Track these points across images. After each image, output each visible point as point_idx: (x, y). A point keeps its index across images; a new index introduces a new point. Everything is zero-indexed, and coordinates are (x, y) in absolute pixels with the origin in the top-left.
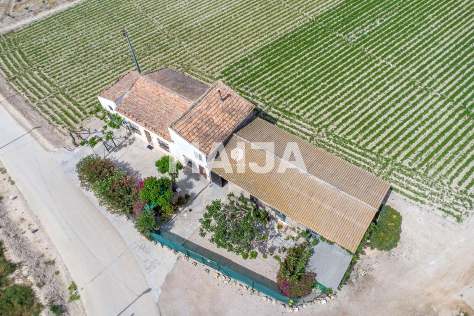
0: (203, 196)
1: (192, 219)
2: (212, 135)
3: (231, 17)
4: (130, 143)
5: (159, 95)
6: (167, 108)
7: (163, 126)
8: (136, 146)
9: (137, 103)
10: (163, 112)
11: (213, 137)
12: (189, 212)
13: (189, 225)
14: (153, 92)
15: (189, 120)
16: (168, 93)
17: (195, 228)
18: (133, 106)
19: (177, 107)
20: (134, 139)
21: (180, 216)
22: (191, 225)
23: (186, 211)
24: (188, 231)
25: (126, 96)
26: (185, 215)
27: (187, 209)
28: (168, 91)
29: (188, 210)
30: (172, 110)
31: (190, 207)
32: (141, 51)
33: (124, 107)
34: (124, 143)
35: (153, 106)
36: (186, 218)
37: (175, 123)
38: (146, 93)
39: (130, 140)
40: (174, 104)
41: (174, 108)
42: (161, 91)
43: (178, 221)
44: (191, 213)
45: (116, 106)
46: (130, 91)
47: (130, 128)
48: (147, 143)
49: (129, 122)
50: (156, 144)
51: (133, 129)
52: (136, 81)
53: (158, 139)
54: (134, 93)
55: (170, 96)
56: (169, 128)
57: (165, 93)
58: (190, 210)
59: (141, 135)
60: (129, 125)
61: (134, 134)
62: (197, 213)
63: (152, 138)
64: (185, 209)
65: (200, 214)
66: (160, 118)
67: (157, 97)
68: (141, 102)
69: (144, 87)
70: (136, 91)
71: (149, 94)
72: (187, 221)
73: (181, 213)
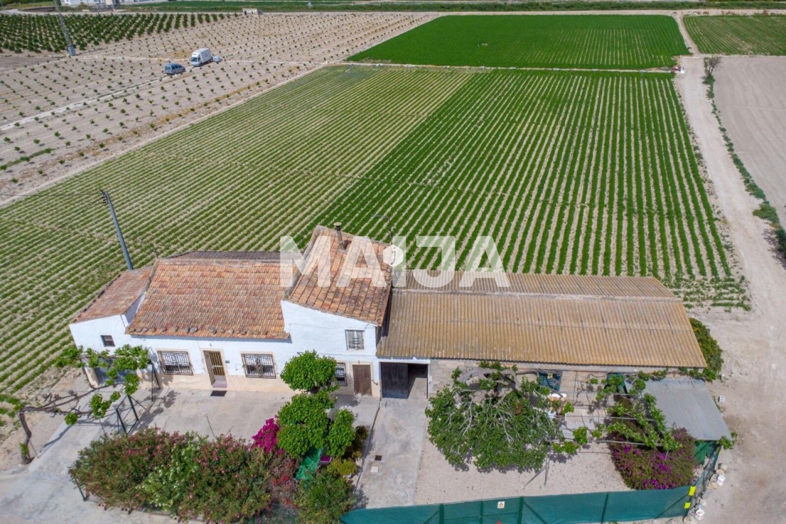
0: (383, 426)
1: (393, 470)
2: (363, 295)
3: (237, 201)
4: (169, 404)
5: (219, 275)
6: (247, 289)
7: (254, 319)
8: (184, 402)
9: (174, 304)
10: (242, 297)
11: (366, 298)
12: (378, 462)
13: (395, 483)
14: (203, 276)
15: (311, 284)
16: (238, 265)
17: (410, 482)
18: (169, 313)
19: (267, 281)
20: (172, 394)
21: (365, 477)
22: (399, 480)
23: (370, 464)
24: (402, 494)
25: (143, 301)
26: (374, 469)
27: (370, 458)
28: (236, 263)
29: (373, 460)
30: (260, 288)
31: (373, 453)
32: (93, 276)
33: (146, 321)
34: (154, 408)
35: (214, 298)
36: (380, 474)
37: (290, 293)
38: (186, 282)
39: (164, 399)
40: (259, 278)
41: (263, 283)
42: (220, 268)
43: (367, 486)
44: (382, 461)
45: (127, 324)
46: (149, 290)
47: (158, 371)
48: (210, 388)
49: (160, 352)
50: (236, 377)
51: (170, 369)
52: (155, 271)
53: (244, 356)
54: (159, 292)
55: (244, 270)
56: (286, 302)
57: (230, 269)
58: (378, 458)
59: (192, 374)
60: (156, 365)
61: (169, 382)
62: (395, 455)
63: (227, 362)
64: (367, 460)
65: (402, 456)
66: (241, 310)
67: (217, 280)
68: (182, 300)
69: (178, 276)
70: (161, 286)
71: (195, 283)
72: (386, 479)
73: (364, 470)
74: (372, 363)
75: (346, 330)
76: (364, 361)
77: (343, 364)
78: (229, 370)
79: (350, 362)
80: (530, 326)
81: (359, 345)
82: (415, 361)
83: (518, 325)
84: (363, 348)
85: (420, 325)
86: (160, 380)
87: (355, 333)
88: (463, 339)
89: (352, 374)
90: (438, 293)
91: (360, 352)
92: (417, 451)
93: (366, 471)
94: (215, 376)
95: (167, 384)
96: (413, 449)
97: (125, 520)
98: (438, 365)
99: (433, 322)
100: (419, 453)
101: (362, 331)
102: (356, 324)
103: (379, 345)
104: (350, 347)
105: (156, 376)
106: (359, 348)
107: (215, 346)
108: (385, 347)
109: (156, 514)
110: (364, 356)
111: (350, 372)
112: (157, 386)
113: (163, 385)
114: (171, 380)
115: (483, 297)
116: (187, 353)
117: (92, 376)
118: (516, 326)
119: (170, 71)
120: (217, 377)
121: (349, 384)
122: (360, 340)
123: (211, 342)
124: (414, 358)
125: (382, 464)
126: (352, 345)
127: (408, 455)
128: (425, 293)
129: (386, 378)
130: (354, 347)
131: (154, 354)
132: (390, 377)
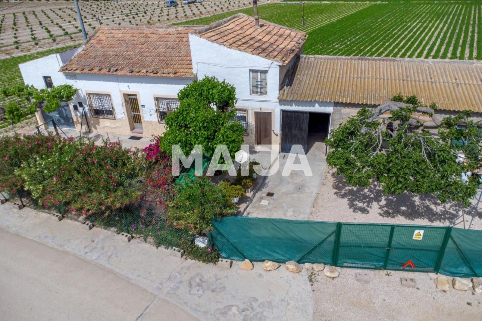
1: (285, 205)
5: (146, 36)
7: (167, 64)
9: (104, 54)
10: (161, 50)
12: (269, 198)
14: (132, 36)
18: (98, 59)
19: (185, 39)
21: (254, 206)
23: (261, 198)
25: (80, 51)
26: (264, 202)
27: (262, 193)
28: (162, 28)
29: (265, 195)
31: (266, 190)
33: (78, 64)
35: (137, 50)
36: (270, 207)
37: (200, 33)
38: (118, 40)
40: (179, 37)
44: (274, 197)
45: (62, 64)
46: (87, 45)
47: (88, 115)
48: (130, 134)
49: (89, 95)
50: (150, 123)
51: (98, 113)
52: (96, 33)
53: (157, 99)
54: (94, 47)
55: (167, 32)
56: (194, 35)
57: (156, 32)
58: (270, 195)
59: (115, 119)
60: (87, 108)
61: (97, 126)
62: (287, 194)
63: (143, 106)
64: (258, 195)
65: (295, 195)
66: (158, 58)
67: (142, 39)
68: (111, 52)
69: (113, 37)
70: (97, 43)
71: (125, 41)
72: (275, 211)
73: (253, 202)
74: (274, 110)
75: (250, 70)
76: (265, 108)
77: (246, 110)
78: (145, 115)
79: (252, 109)
80: (447, 84)
81: (262, 90)
82: (317, 109)
83: (432, 83)
84: (266, 93)
85: (325, 80)
86: (90, 124)
87: (259, 74)
88: (370, 90)
89: (254, 123)
90: (345, 59)
91: (262, 98)
92: (312, 193)
93: (255, 203)
94: (135, 123)
95: (96, 128)
96: (307, 190)
97: (14, 213)
98: (341, 114)
99: (339, 77)
100: (314, 195)
101: (266, 72)
102: (261, 62)
103: (282, 91)
104: (253, 93)
105: (86, 119)
106: (262, 93)
107: (133, 88)
108: (288, 94)
109: (43, 212)
110: (267, 101)
111: (251, 120)
112: (88, 131)
113: (93, 129)
114: (98, 123)
115: (392, 63)
116: (110, 96)
117: (39, 117)
118: (430, 83)
119: (169, 5)
120: (136, 125)
121: (250, 135)
122: (263, 84)
123: (129, 84)
124: (317, 105)
125: (273, 199)
126: (255, 90)
127: (301, 195)
128: (332, 59)
129: (287, 130)
130: (257, 93)
131: (84, 97)
132: (290, 129)
